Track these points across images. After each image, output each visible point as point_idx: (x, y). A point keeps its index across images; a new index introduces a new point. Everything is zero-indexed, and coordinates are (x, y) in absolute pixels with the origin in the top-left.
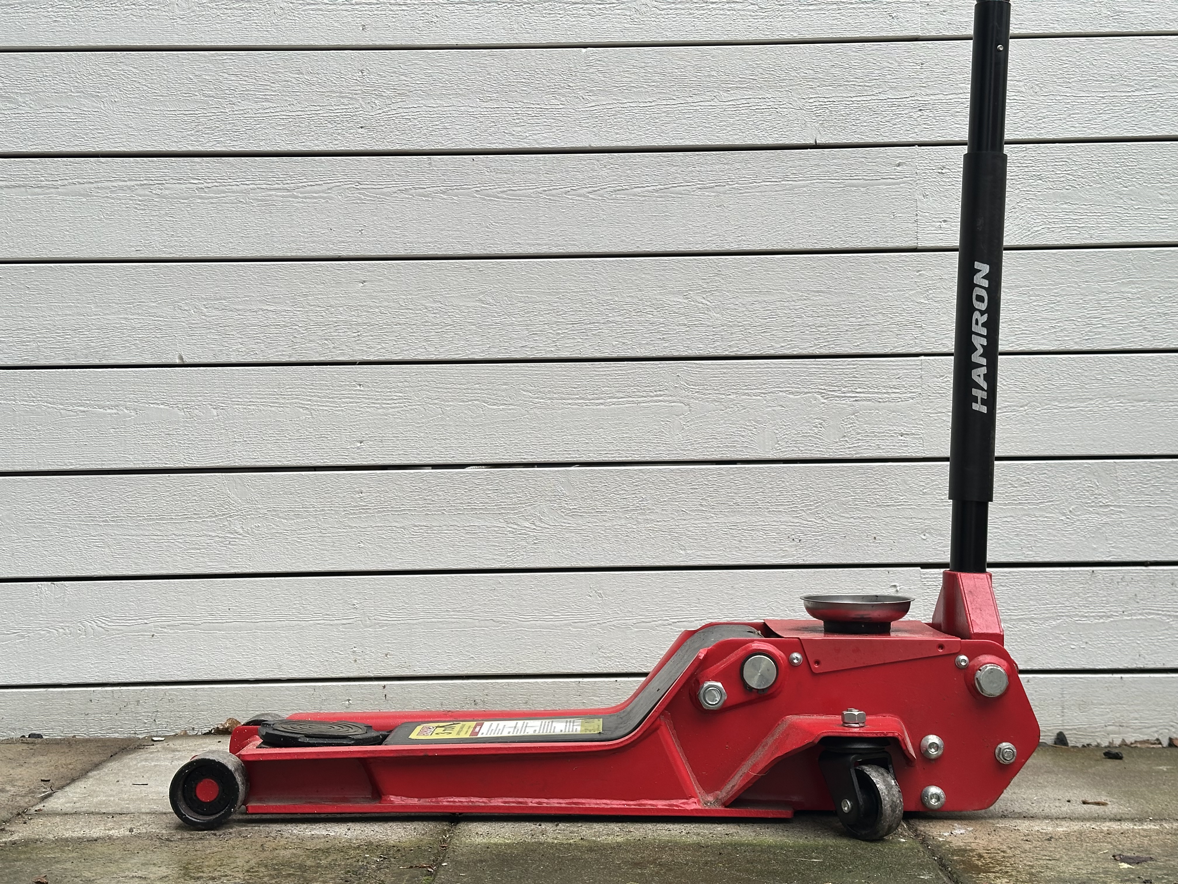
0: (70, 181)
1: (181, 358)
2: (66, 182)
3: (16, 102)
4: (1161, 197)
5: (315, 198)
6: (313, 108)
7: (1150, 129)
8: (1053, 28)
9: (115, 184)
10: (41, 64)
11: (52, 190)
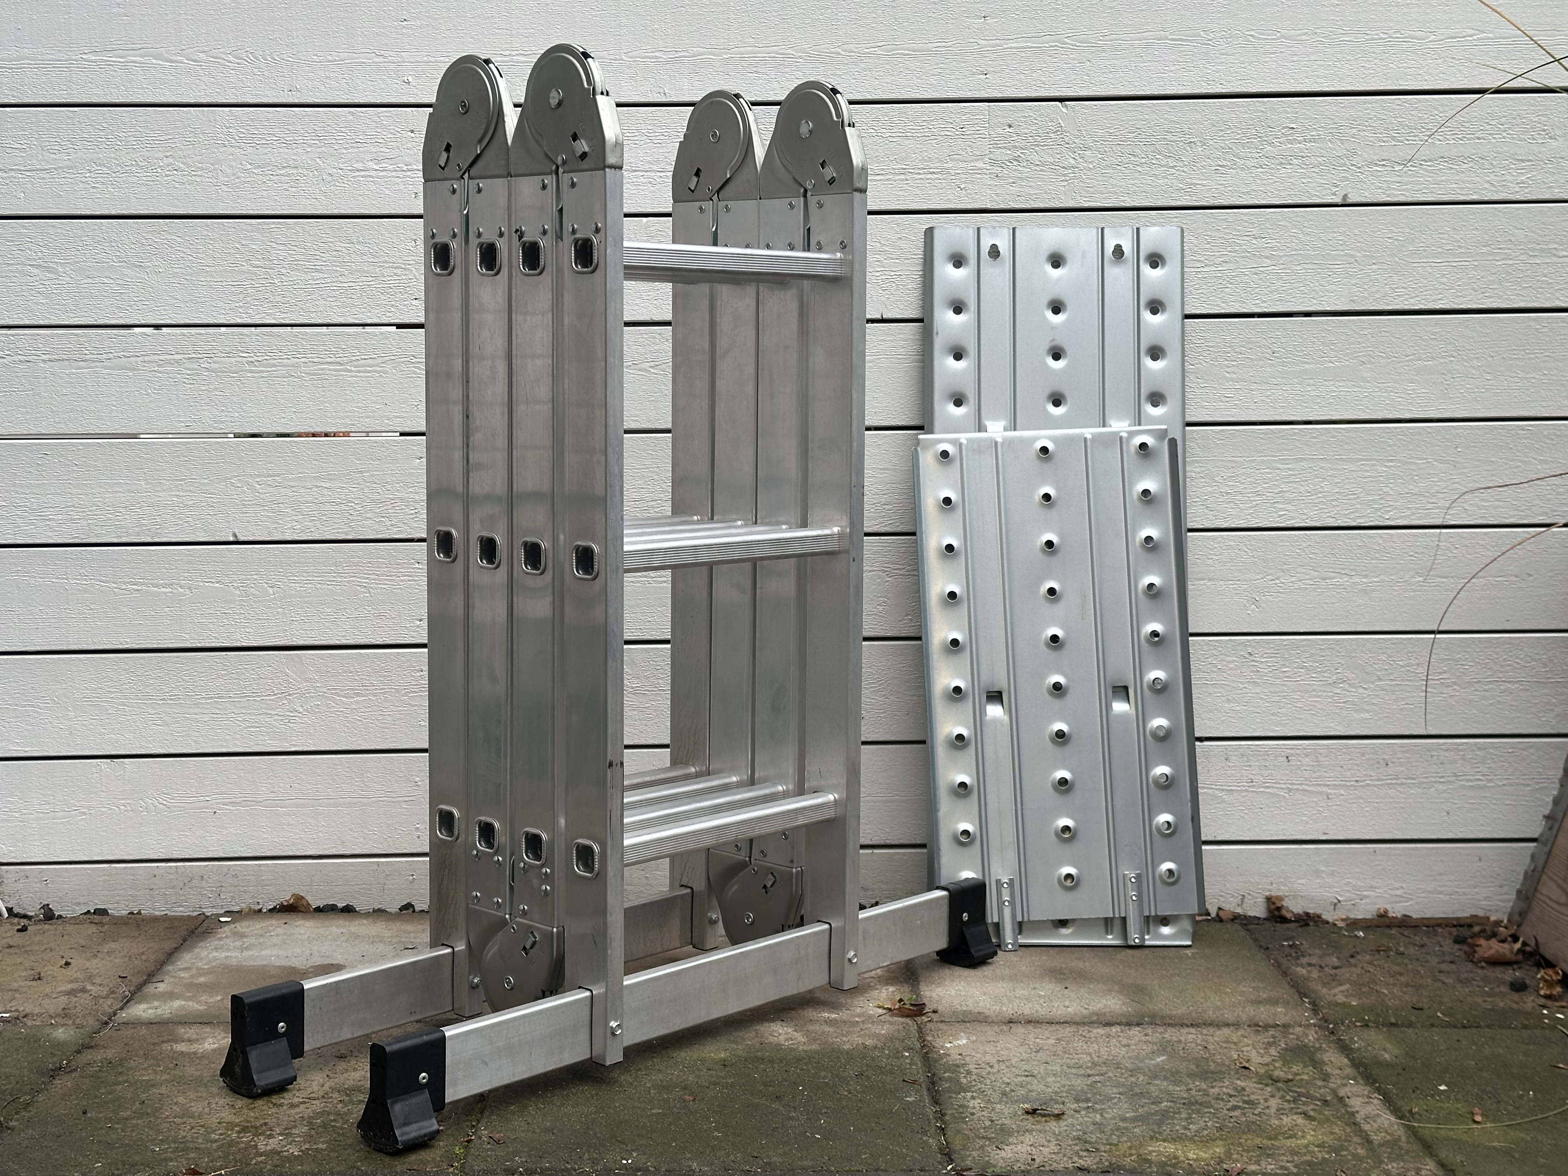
0: (116, 354)
1: (235, 535)
2: (111, 356)
3: (56, 272)
4: (1228, 375)
5: (369, 372)
6: (364, 279)
7: (1218, 306)
8: (1123, 201)
9: (161, 357)
10: (79, 232)
11: (97, 364)
